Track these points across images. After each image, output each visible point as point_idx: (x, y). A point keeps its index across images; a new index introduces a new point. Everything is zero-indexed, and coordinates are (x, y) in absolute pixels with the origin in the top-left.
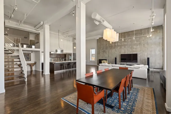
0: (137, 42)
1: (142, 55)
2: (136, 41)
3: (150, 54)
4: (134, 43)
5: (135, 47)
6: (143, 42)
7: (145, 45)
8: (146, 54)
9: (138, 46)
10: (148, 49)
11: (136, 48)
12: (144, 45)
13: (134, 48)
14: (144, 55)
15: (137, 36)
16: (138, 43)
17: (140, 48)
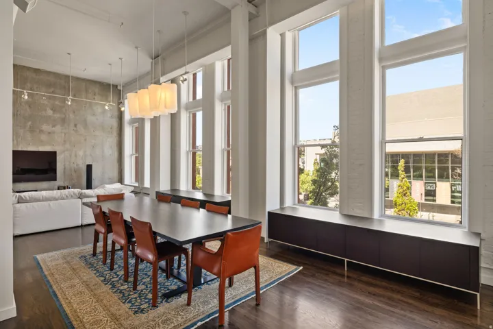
0: (54, 113)
1: (71, 156)
2: (52, 109)
3: (91, 155)
4: (44, 113)
5: (45, 127)
6: (72, 116)
7: (78, 126)
8: (81, 153)
9: (58, 128)
10: (85, 140)
11: (49, 133)
12: (75, 126)
13: (41, 131)
14: (76, 156)
15: (53, 92)
16: (57, 116)
17: (63, 135)
